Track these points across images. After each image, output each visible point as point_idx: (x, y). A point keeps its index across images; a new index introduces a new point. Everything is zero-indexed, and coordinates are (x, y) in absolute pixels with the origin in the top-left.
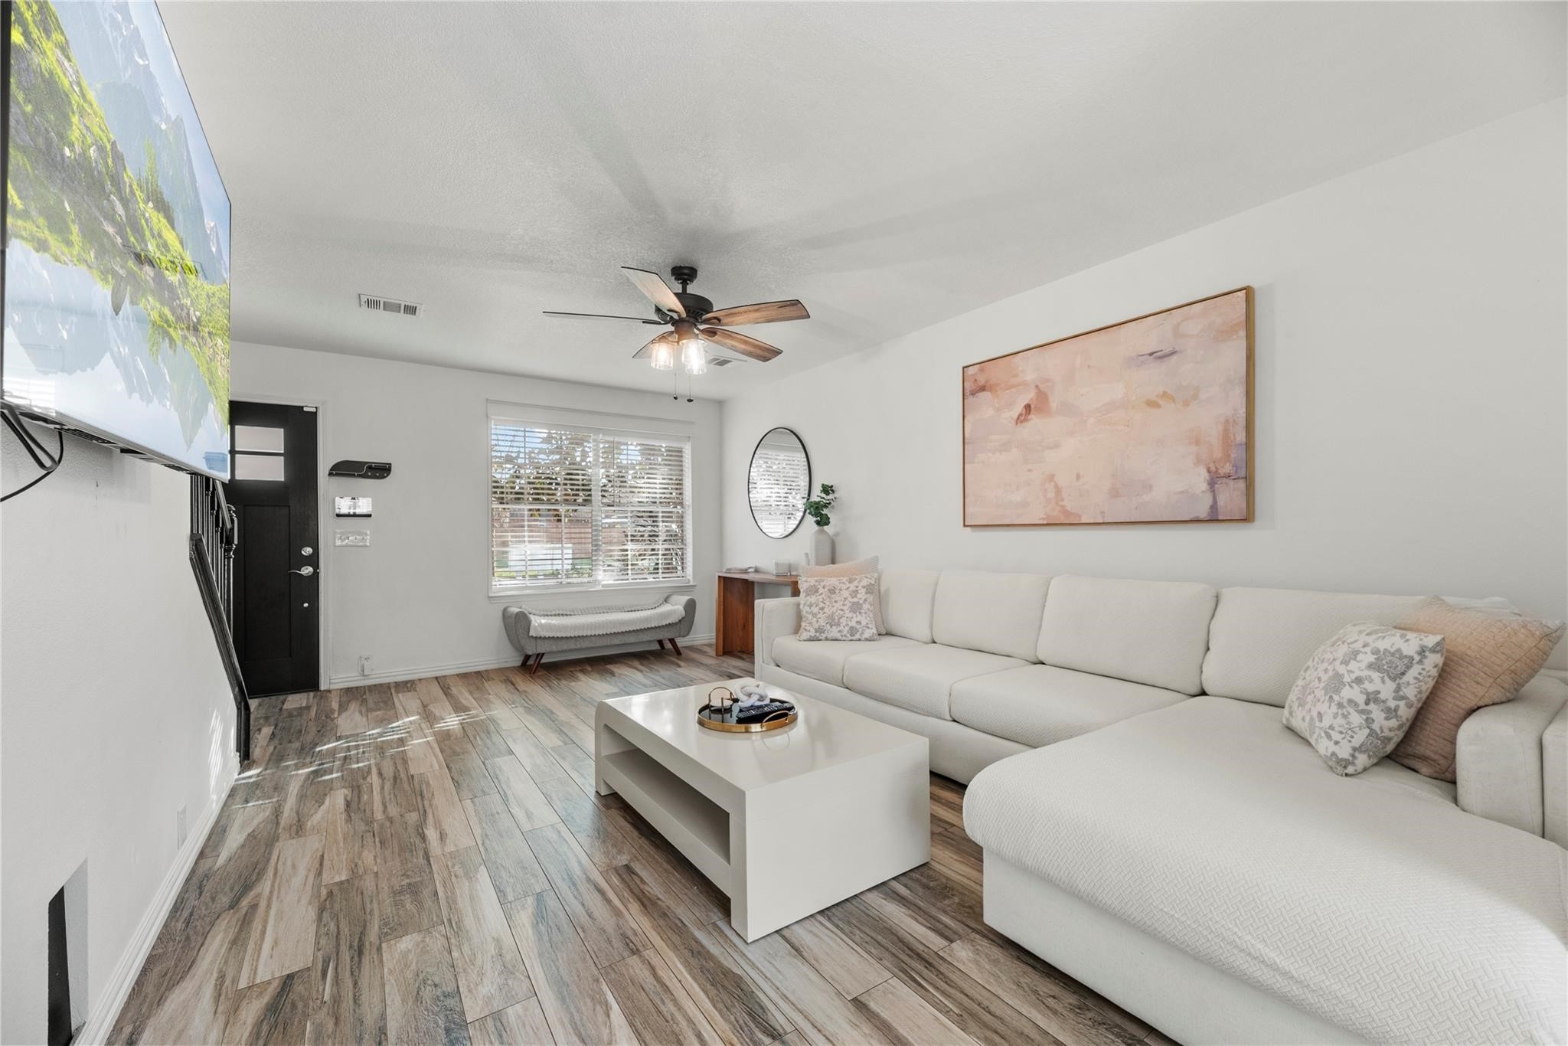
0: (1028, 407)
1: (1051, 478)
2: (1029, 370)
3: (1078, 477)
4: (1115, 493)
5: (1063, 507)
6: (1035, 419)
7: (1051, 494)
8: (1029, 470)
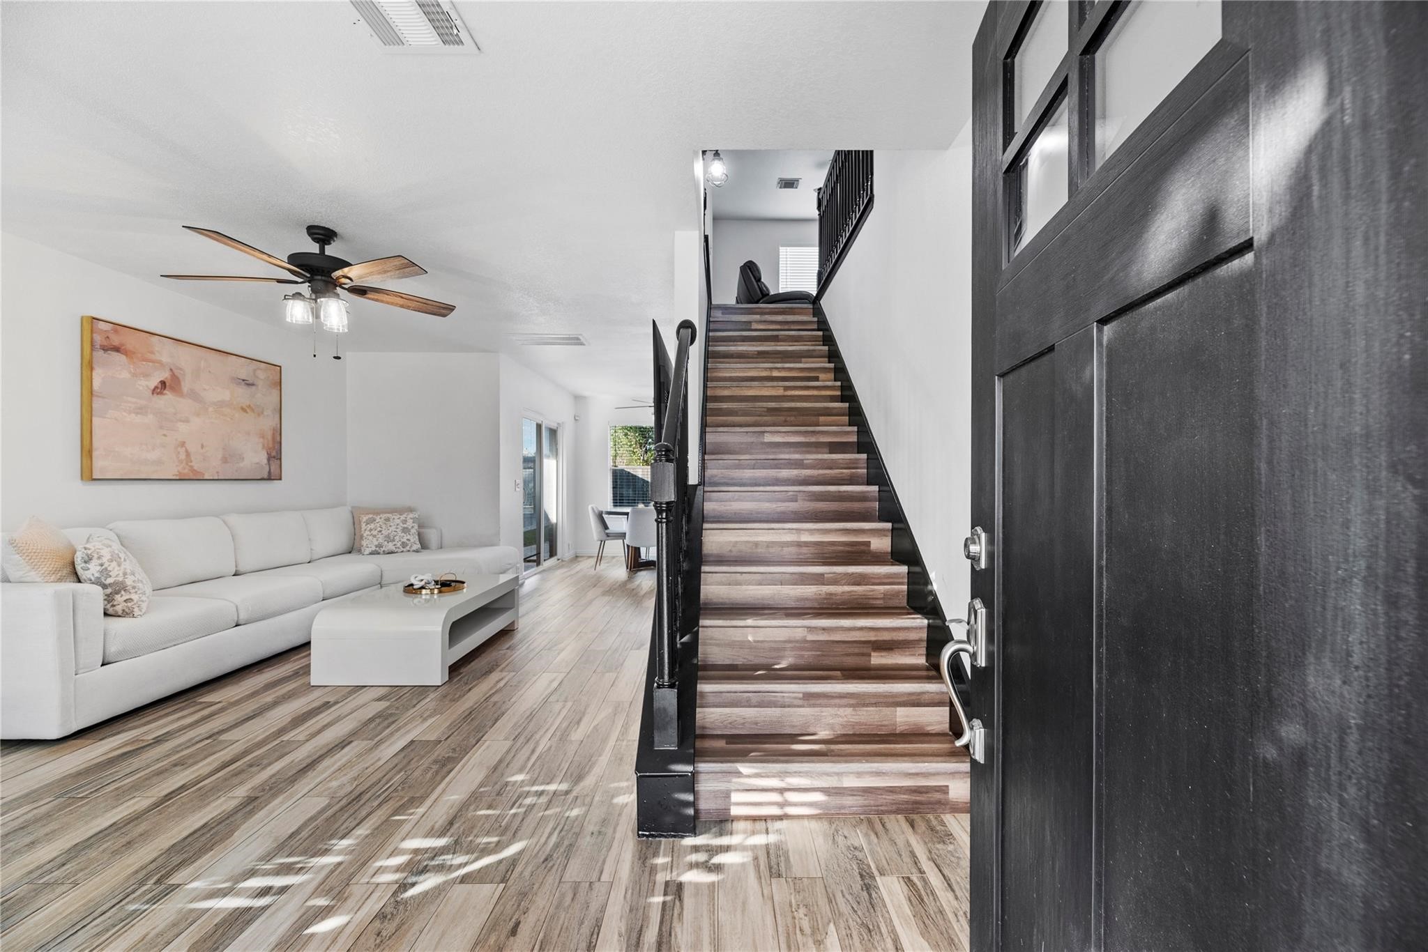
0: (163, 383)
1: (183, 444)
2: (166, 354)
3: (202, 447)
4: (225, 460)
5: (191, 467)
6: (168, 396)
7: (183, 456)
8: (165, 435)
